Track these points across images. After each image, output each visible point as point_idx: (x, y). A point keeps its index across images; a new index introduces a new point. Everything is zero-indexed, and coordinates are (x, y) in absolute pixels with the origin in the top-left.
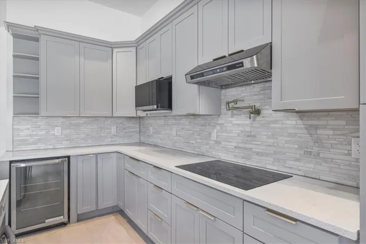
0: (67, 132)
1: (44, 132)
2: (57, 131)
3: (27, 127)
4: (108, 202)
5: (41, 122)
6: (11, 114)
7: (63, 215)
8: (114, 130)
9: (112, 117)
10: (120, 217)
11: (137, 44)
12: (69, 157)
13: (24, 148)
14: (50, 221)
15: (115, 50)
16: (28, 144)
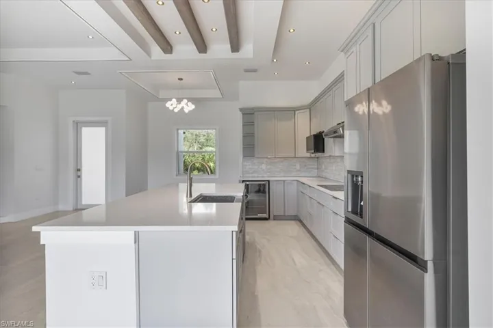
0: (269, 167)
1: (256, 167)
2: (264, 166)
3: (249, 165)
4: (291, 213)
5: (256, 161)
6: (242, 157)
7: (266, 213)
8: (298, 167)
9: (295, 157)
10: (298, 222)
11: (311, 107)
12: (269, 181)
13: (248, 175)
14: (260, 215)
15: (297, 112)
16: (249, 173)
